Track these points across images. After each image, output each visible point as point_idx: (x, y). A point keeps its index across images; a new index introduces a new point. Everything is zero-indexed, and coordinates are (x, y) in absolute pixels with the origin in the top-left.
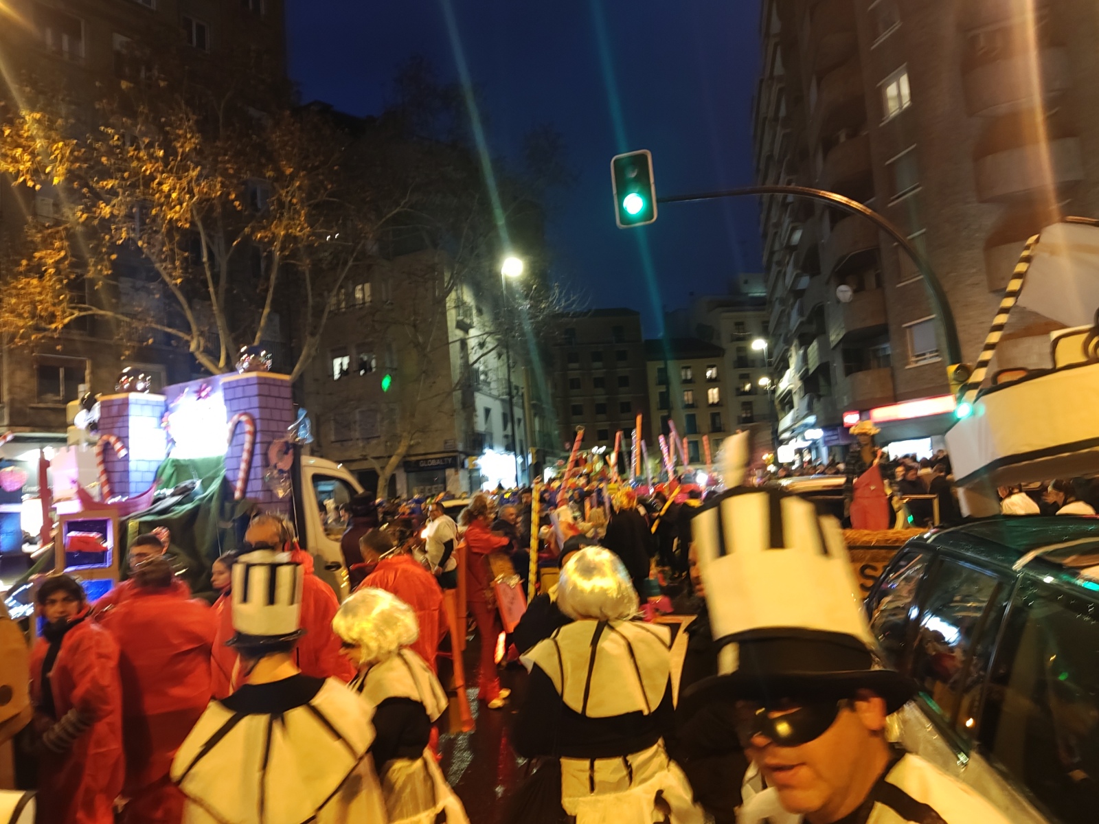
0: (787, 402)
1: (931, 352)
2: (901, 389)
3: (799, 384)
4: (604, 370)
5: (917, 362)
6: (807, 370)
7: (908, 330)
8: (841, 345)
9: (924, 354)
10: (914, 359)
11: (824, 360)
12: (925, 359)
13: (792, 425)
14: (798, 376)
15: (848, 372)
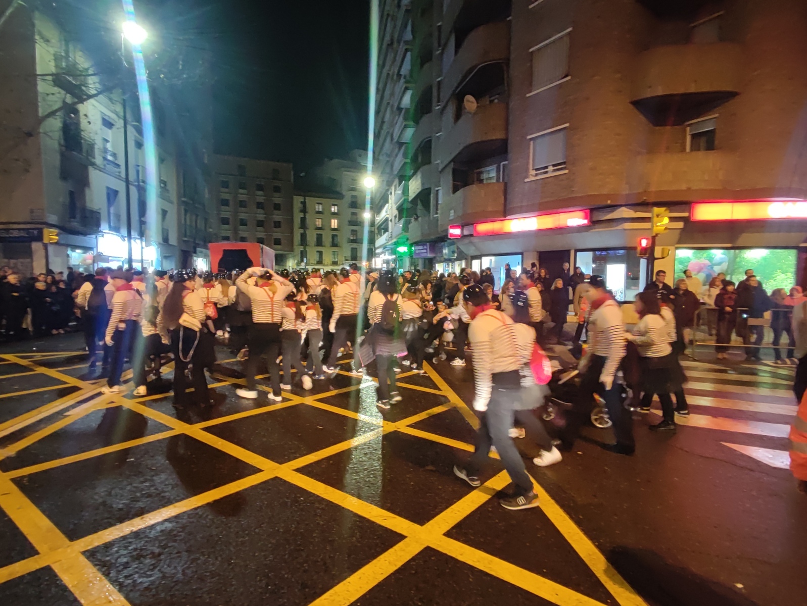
0: (383, 227)
1: (554, 166)
2: (516, 202)
3: (396, 212)
4: (264, 197)
5: (536, 175)
6: (405, 201)
7: (532, 143)
8: (452, 165)
9: (546, 167)
10: (534, 172)
11: (426, 186)
12: (546, 172)
13: (386, 243)
14: (396, 206)
15: (455, 189)
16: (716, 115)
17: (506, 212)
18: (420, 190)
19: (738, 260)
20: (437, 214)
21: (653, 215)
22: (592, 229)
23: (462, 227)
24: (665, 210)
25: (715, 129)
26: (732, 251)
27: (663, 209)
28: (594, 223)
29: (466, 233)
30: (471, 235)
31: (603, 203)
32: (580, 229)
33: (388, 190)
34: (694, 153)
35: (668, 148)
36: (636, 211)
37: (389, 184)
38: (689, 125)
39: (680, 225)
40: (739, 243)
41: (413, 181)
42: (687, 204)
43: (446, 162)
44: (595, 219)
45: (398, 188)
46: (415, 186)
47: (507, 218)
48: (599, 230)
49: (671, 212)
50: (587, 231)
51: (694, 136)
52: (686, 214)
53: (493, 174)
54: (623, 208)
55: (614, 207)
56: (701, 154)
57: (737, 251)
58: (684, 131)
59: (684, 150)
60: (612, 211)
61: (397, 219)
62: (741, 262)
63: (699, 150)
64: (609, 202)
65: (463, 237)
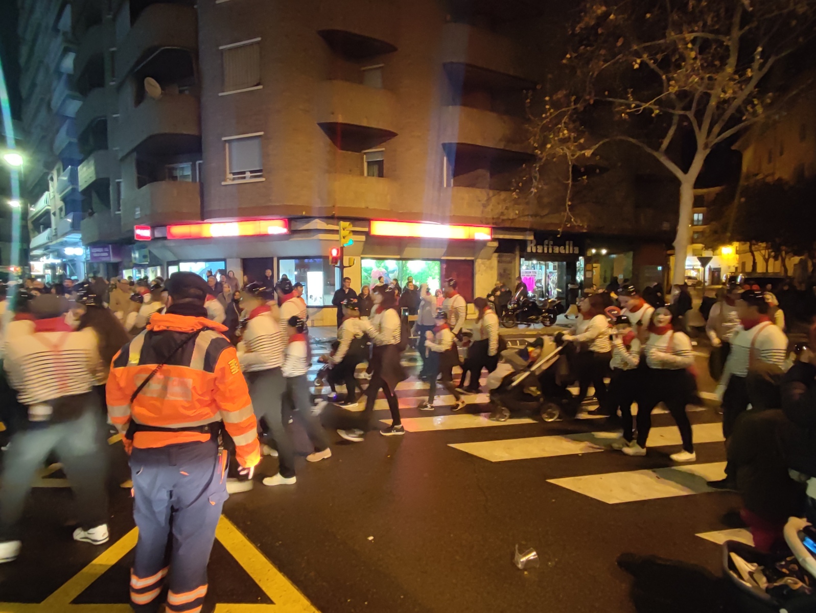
0: (43, 222)
1: (252, 172)
2: (214, 205)
3: (61, 204)
5: (234, 179)
6: (74, 190)
7: (227, 145)
8: (135, 155)
9: (244, 173)
10: (231, 176)
11: (102, 176)
12: (244, 178)
13: (47, 243)
14: (60, 196)
15: (141, 184)
16: (383, 149)
17: (204, 215)
18: (94, 179)
19: (404, 269)
20: (119, 210)
21: (340, 228)
22: (291, 238)
23: (153, 228)
24: (349, 225)
25: (383, 161)
26: (401, 261)
27: (348, 223)
28: (293, 232)
29: (158, 234)
30: (165, 238)
31: (299, 215)
32: (281, 237)
33: (47, 174)
34: (369, 177)
35: (350, 171)
36: (328, 224)
37: (49, 166)
38: (365, 153)
39: (363, 238)
40: (405, 256)
41: (83, 167)
42: (367, 221)
43: (127, 151)
44: (293, 228)
45: (62, 173)
46: (86, 173)
47: (205, 221)
48: (297, 239)
49: (354, 226)
50: (287, 239)
51: (369, 163)
52: (366, 229)
53: (188, 172)
54: (317, 220)
55: (308, 218)
56: (374, 179)
57: (404, 262)
58: (362, 159)
59: (362, 174)
60: (308, 222)
61: (63, 213)
62: (407, 270)
63: (373, 176)
64: (304, 213)
65: (155, 239)
